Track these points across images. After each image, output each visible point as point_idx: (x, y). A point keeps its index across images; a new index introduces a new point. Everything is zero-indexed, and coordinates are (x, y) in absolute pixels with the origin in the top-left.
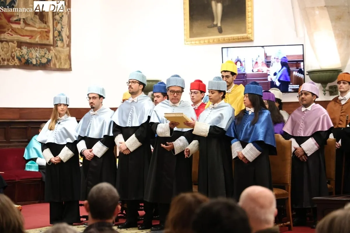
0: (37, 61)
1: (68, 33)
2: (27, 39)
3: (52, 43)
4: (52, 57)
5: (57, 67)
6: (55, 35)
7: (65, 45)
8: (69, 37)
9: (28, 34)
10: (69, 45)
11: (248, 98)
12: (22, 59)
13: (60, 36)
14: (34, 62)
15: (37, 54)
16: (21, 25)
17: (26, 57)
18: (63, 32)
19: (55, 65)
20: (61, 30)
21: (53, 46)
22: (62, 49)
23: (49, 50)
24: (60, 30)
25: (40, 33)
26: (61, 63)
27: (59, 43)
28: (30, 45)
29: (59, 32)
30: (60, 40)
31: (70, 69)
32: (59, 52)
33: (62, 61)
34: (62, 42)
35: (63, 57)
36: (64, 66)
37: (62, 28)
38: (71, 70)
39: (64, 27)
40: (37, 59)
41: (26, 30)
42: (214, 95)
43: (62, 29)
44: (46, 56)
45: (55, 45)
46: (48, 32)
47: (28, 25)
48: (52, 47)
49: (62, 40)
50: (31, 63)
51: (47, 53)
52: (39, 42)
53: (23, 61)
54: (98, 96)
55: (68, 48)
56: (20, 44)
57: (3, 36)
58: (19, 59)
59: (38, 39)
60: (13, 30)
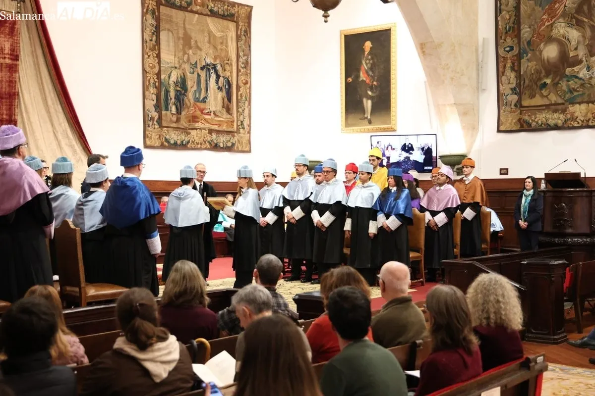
0: (224, 145)
1: (248, 123)
2: (216, 127)
3: (236, 131)
4: (235, 142)
5: (240, 149)
6: (239, 125)
7: (246, 132)
8: (249, 126)
9: (217, 123)
10: (249, 132)
11: (393, 180)
12: (212, 143)
13: (242, 125)
14: (222, 146)
15: (224, 139)
16: (212, 116)
17: (215, 142)
18: (245, 122)
19: (238, 147)
21: (236, 132)
22: (244, 135)
23: (234, 136)
24: (242, 120)
25: (227, 122)
26: (243, 147)
27: (241, 130)
28: (218, 132)
29: (242, 122)
30: (242, 128)
31: (250, 151)
32: (242, 138)
33: (244, 145)
34: (244, 130)
35: (244, 141)
36: (245, 149)
37: (244, 118)
39: (246, 118)
40: (224, 143)
41: (216, 120)
42: (364, 176)
43: (244, 120)
44: (231, 141)
45: (238, 132)
46: (233, 122)
47: (217, 116)
48: (236, 134)
49: (244, 128)
50: (219, 146)
51: (232, 138)
52: (226, 130)
53: (213, 145)
54: (271, 175)
55: (249, 135)
56: (211, 131)
57: (197, 125)
58: (210, 143)
59: (224, 128)
60: (205, 120)
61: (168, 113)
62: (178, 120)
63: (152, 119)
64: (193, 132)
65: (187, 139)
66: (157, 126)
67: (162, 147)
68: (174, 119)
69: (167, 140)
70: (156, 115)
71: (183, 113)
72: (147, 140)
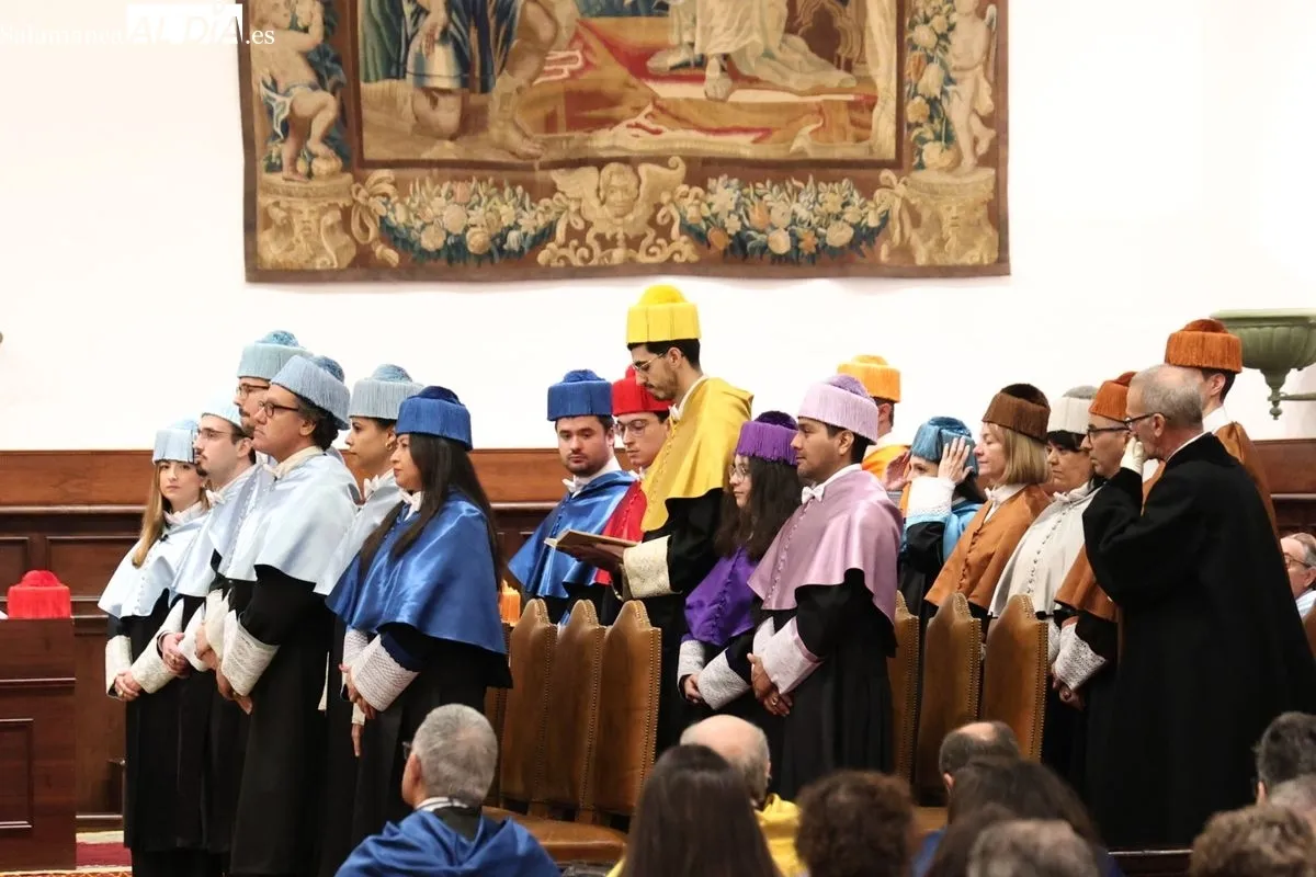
0: (796, 239)
1: (986, 104)
2: (743, 146)
3: (892, 155)
4: (885, 219)
5: (921, 259)
6: (911, 117)
7: (969, 160)
8: (996, 120)
9: (761, 120)
10: (995, 157)
11: (407, 451)
12: (713, 235)
13: (936, 121)
14: (781, 243)
15: (796, 207)
16: (708, 85)
17: (733, 225)
18: (956, 99)
19: (905, 250)
20: (943, 92)
21: (896, 165)
22: (948, 179)
23: (867, 190)
24: (937, 92)
25: (820, 111)
26: (942, 242)
27: (932, 153)
29: (933, 103)
30: (938, 138)
31: (999, 266)
32: (933, 191)
33: (948, 231)
34: (948, 148)
35: (950, 211)
36: (959, 254)
37: (949, 80)
38: (1007, 273)
39: (962, 80)
40: (801, 231)
41: (737, 106)
42: (364, 435)
43: (950, 88)
44: (851, 215)
45: (904, 159)
46: (869, 103)
47: (752, 82)
48: (886, 174)
49: (948, 138)
50: (764, 248)
51: (856, 199)
52: (812, 155)
53: (719, 242)
54: (229, 431)
55: (988, 173)
56: (701, 170)
57: (602, 141)
58: (698, 236)
59: (804, 142)
60: (662, 109)
61: (404, 88)
62: (471, 122)
63: (296, 127)
64: (578, 186)
65: (531, 221)
66: (325, 164)
67: (363, 268)
68: (447, 114)
69: (390, 234)
70: (321, 108)
71: (503, 84)
72: (264, 237)
